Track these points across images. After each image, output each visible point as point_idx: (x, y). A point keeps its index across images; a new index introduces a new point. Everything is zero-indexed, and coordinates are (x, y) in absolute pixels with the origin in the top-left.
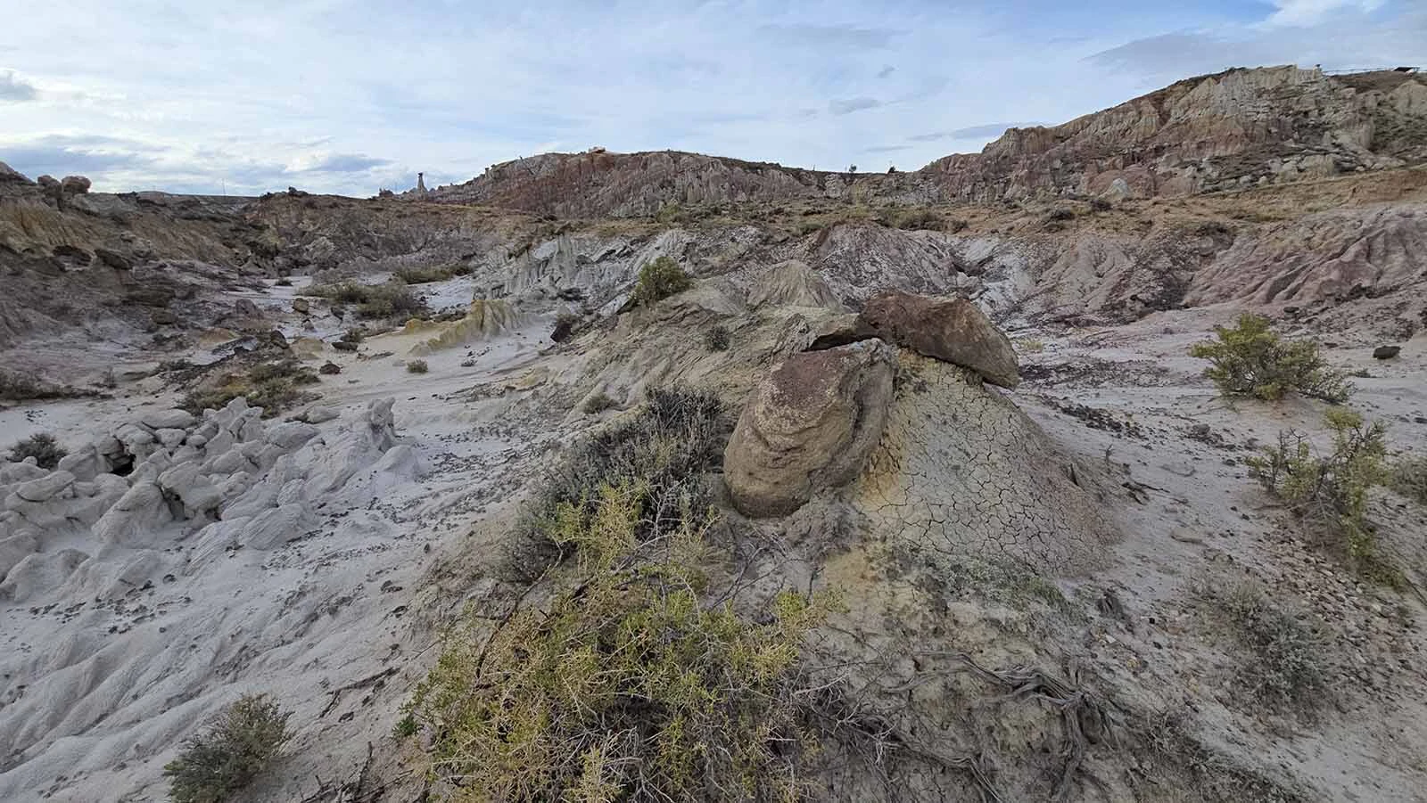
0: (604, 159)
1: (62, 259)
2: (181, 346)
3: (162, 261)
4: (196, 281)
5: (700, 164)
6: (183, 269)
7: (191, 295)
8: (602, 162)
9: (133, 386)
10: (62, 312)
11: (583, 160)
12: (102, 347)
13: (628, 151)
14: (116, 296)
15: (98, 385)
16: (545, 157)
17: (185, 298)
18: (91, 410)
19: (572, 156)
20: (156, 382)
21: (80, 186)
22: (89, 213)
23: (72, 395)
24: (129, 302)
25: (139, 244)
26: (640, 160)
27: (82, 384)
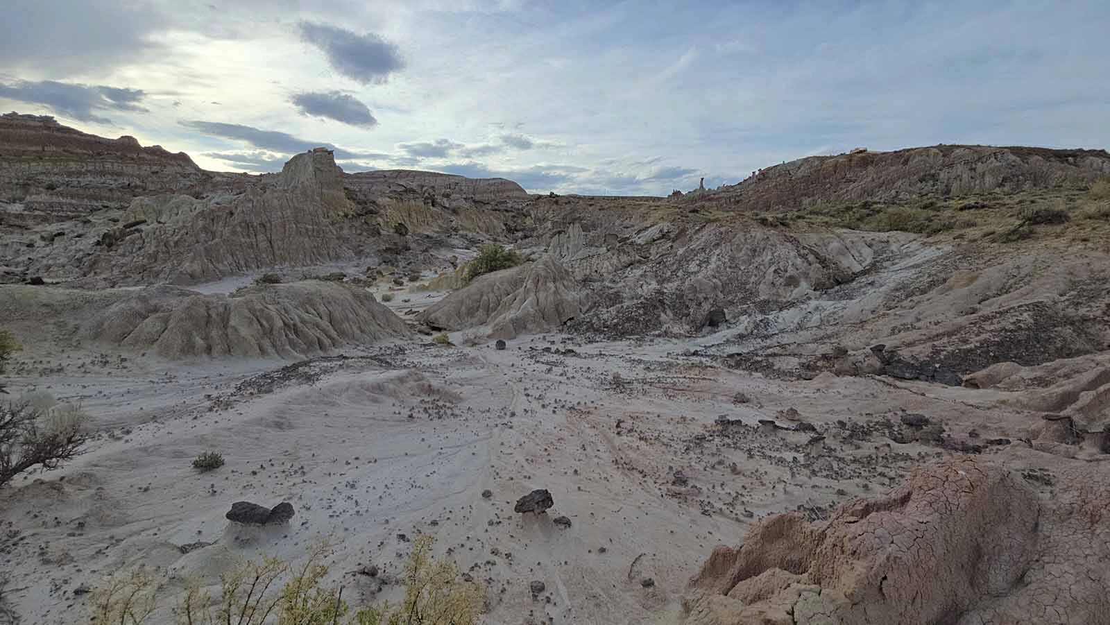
5: (978, 154)
8: (863, 160)
11: (841, 160)
26: (902, 157)
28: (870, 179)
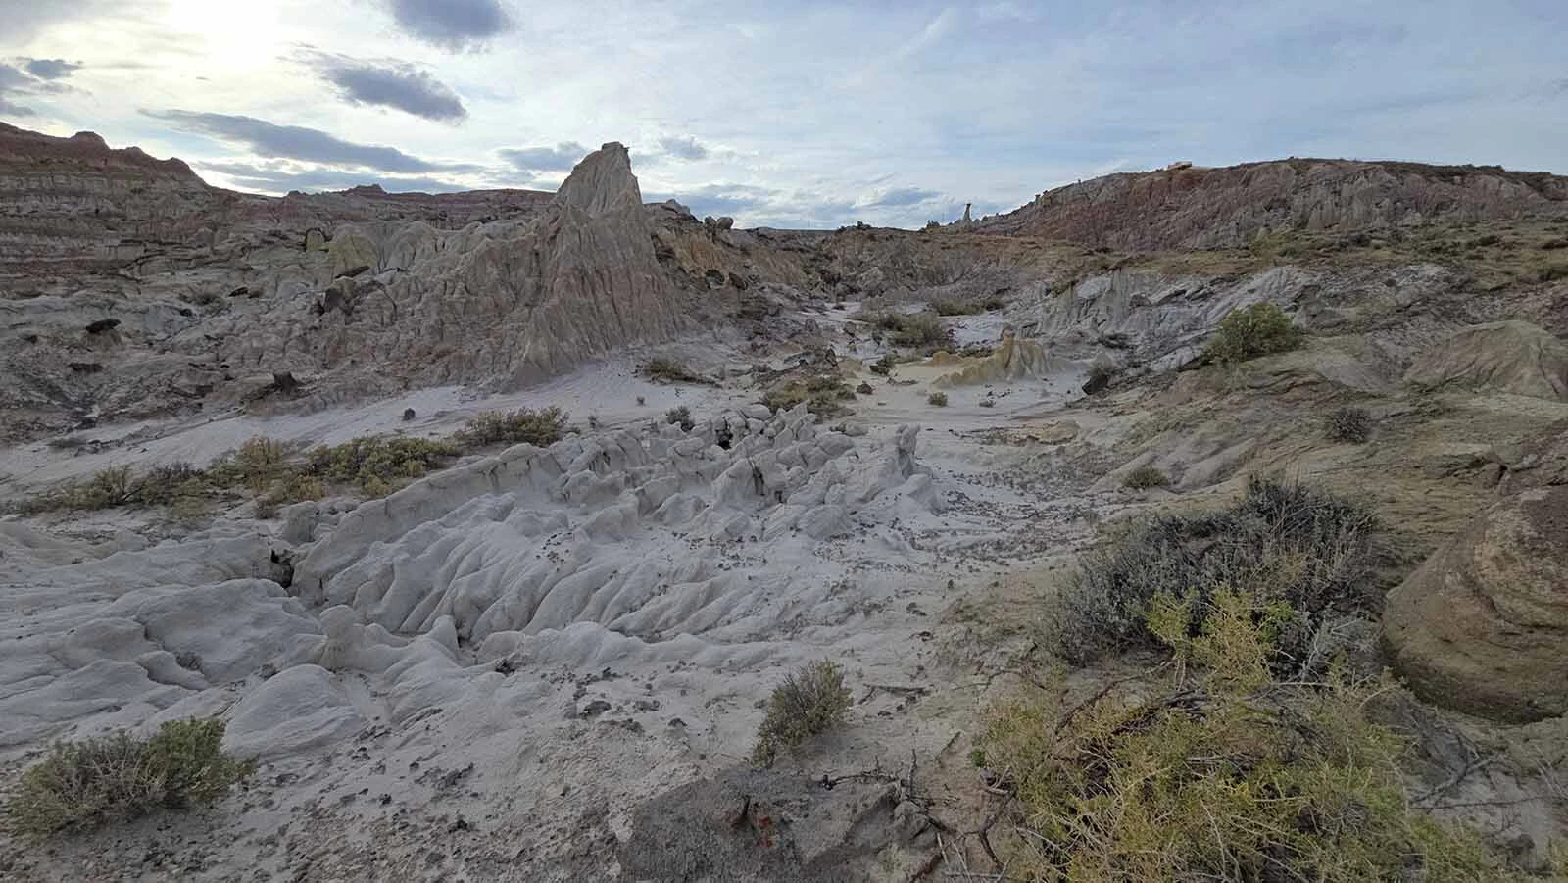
0: (1187, 176)
1: (709, 279)
2: (766, 354)
3: (764, 284)
4: (781, 302)
5: (1342, 172)
6: (775, 290)
7: (777, 313)
8: (1186, 178)
9: (733, 380)
10: (704, 318)
11: (1157, 179)
12: (722, 348)
13: (1224, 164)
14: (734, 310)
15: (716, 377)
16: (1109, 178)
17: (773, 315)
18: (710, 394)
19: (1144, 175)
20: (747, 380)
21: (727, 224)
22: (729, 245)
23: (701, 382)
24: (742, 314)
25: (753, 271)
26: (1242, 174)
27: (707, 374)
28: (1200, 206)
